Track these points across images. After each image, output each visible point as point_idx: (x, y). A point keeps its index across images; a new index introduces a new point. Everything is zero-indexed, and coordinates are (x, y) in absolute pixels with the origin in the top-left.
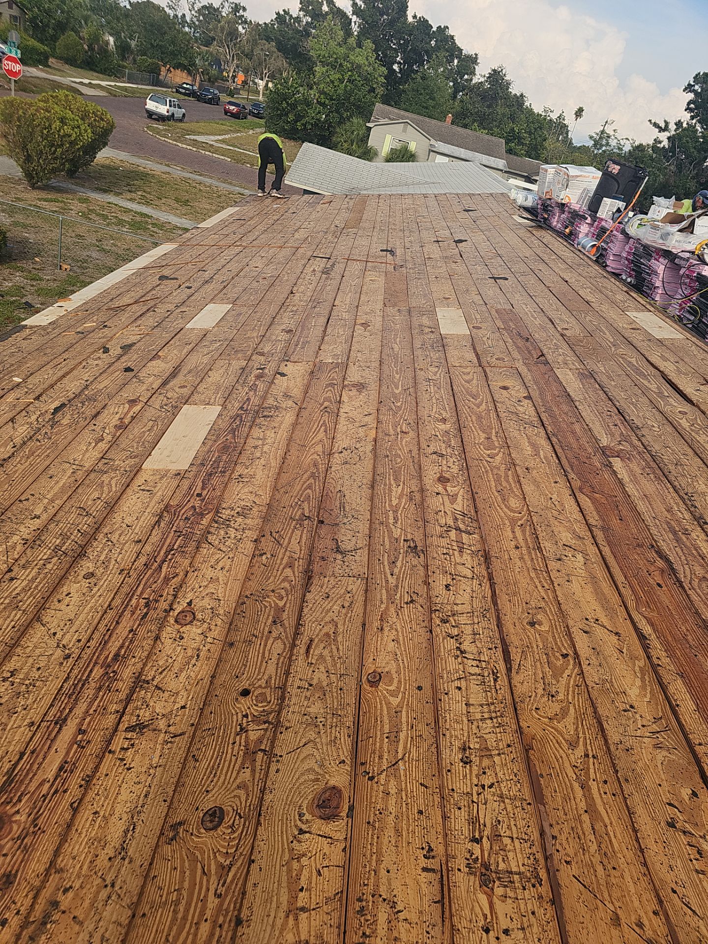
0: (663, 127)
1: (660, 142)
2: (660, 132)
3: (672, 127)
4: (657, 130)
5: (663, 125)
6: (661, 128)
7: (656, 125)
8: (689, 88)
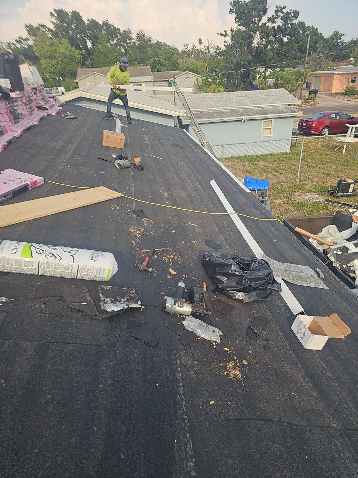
0: (225, 34)
1: (227, 42)
2: (224, 37)
3: (229, 32)
4: (223, 37)
5: (224, 33)
6: (224, 35)
7: (221, 34)
8: (231, 11)
